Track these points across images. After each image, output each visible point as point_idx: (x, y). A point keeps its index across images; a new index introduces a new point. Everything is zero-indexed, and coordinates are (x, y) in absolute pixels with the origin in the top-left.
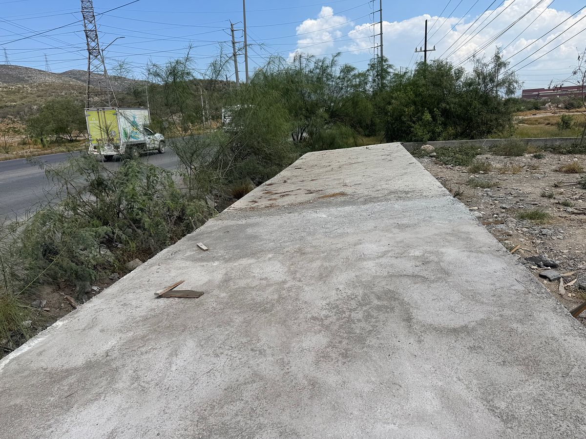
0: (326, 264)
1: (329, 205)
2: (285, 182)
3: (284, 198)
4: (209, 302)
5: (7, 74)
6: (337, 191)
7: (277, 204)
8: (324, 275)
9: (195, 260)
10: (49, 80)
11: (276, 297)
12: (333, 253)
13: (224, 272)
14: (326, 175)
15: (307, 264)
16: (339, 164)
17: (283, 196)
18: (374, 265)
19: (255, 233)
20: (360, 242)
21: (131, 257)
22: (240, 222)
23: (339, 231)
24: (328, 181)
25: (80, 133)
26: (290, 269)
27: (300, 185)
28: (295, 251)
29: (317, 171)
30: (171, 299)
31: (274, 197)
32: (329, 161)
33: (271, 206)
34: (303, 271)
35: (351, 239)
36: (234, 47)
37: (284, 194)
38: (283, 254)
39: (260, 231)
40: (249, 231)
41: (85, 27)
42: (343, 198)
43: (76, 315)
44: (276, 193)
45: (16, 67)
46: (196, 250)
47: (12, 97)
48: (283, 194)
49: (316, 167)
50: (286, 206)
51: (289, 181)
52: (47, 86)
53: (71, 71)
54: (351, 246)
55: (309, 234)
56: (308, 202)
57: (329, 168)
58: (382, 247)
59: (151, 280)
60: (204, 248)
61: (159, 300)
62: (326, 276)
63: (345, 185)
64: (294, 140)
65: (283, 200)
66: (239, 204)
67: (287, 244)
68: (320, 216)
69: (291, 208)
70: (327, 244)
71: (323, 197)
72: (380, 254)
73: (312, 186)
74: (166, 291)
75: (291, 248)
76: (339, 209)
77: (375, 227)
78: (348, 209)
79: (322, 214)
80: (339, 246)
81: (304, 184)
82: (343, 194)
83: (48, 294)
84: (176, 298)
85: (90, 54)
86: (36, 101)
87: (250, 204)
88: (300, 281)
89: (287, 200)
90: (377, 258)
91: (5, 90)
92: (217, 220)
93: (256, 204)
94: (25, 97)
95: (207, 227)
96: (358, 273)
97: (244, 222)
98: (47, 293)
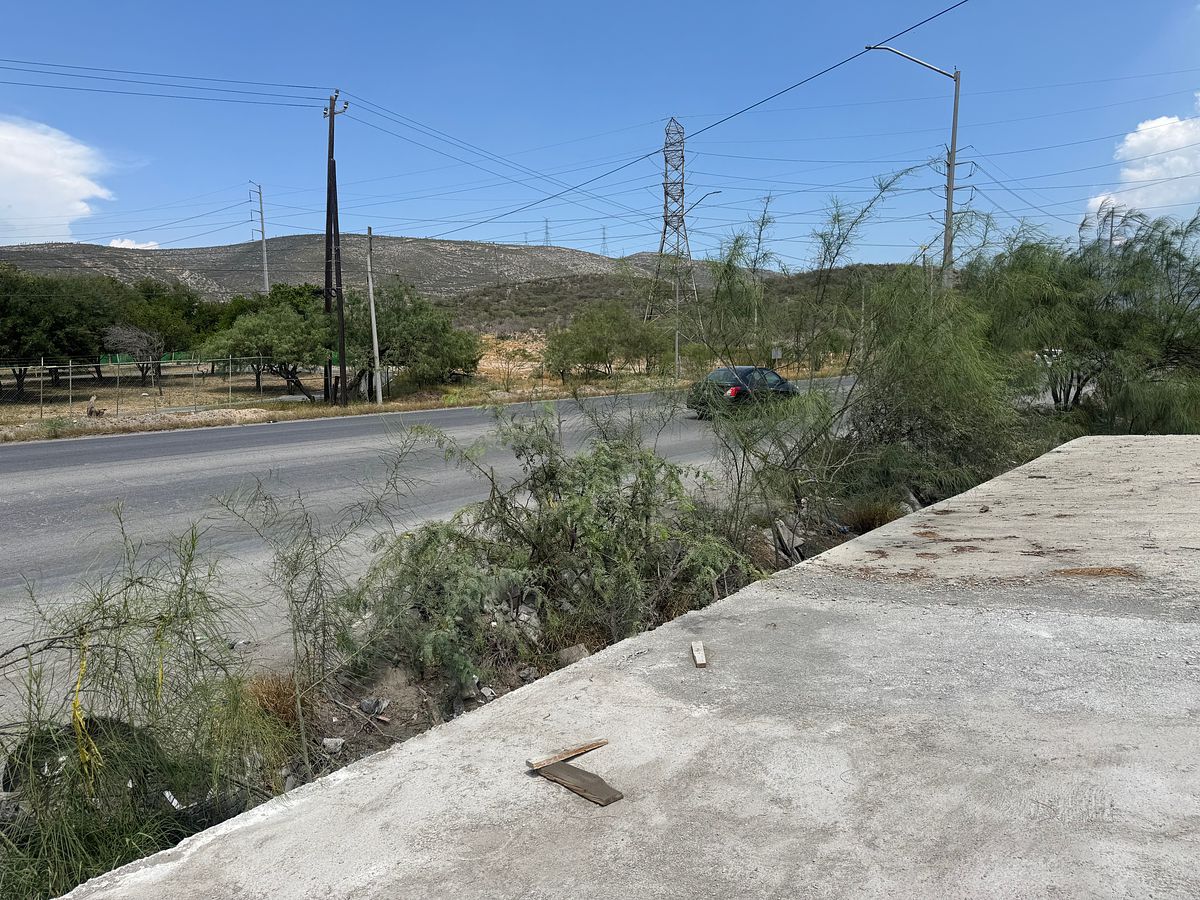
0: (977, 809)
1: (1073, 600)
2: (985, 510)
3: (960, 556)
4: (619, 828)
5: (545, 261)
6: (1117, 561)
7: (933, 571)
8: (951, 848)
9: (666, 688)
10: (604, 269)
11: (778, 878)
12: (1015, 774)
13: (701, 747)
14: (1106, 507)
15: (922, 787)
16: (1157, 477)
17: (961, 550)
18: (1132, 861)
19: (837, 644)
20: (1115, 757)
21: (571, 639)
22: (816, 606)
23: (1067, 697)
24: (1105, 526)
25: (626, 363)
26: (864, 791)
27: (1020, 524)
28: (908, 733)
29: (1086, 490)
30: (553, 787)
31: (935, 549)
32: (1130, 466)
33: (914, 575)
34: (898, 809)
35: (1092, 737)
36: (949, 199)
37: (967, 544)
38: (872, 731)
39: (854, 641)
40: (826, 636)
41: (666, 177)
42: (1125, 588)
43: (379, 764)
44: (946, 540)
45: (559, 250)
46: (682, 660)
47: (543, 298)
48: (962, 544)
49: (1087, 480)
50: (951, 582)
51: (996, 510)
52: (595, 280)
53: (638, 255)
54: (1084, 762)
55: (977, 685)
56: (1020, 581)
57: (1124, 488)
58: (1188, 798)
59: (554, 715)
60: (701, 658)
61: (531, 780)
62: (957, 855)
63: (1151, 547)
64: (1057, 400)
65: (954, 562)
66: (843, 553)
67: (898, 702)
68: (1034, 633)
69: (965, 590)
70: (1011, 735)
71: (1068, 573)
72: (1169, 824)
73: (1051, 533)
74: (552, 762)
75: (903, 716)
76: (1098, 620)
77: (1191, 712)
78: (1129, 626)
79: (1040, 629)
80: (1045, 752)
81: (1034, 523)
82: (1130, 574)
83: (398, 687)
84: (563, 789)
85: (667, 223)
86: (575, 304)
87: (868, 557)
88: (871, 844)
89: (967, 564)
90: (1156, 836)
91: (534, 286)
92: (769, 587)
93: (882, 561)
94: (561, 299)
95: (738, 602)
96: (1060, 879)
97: (824, 605)
98: (398, 685)
